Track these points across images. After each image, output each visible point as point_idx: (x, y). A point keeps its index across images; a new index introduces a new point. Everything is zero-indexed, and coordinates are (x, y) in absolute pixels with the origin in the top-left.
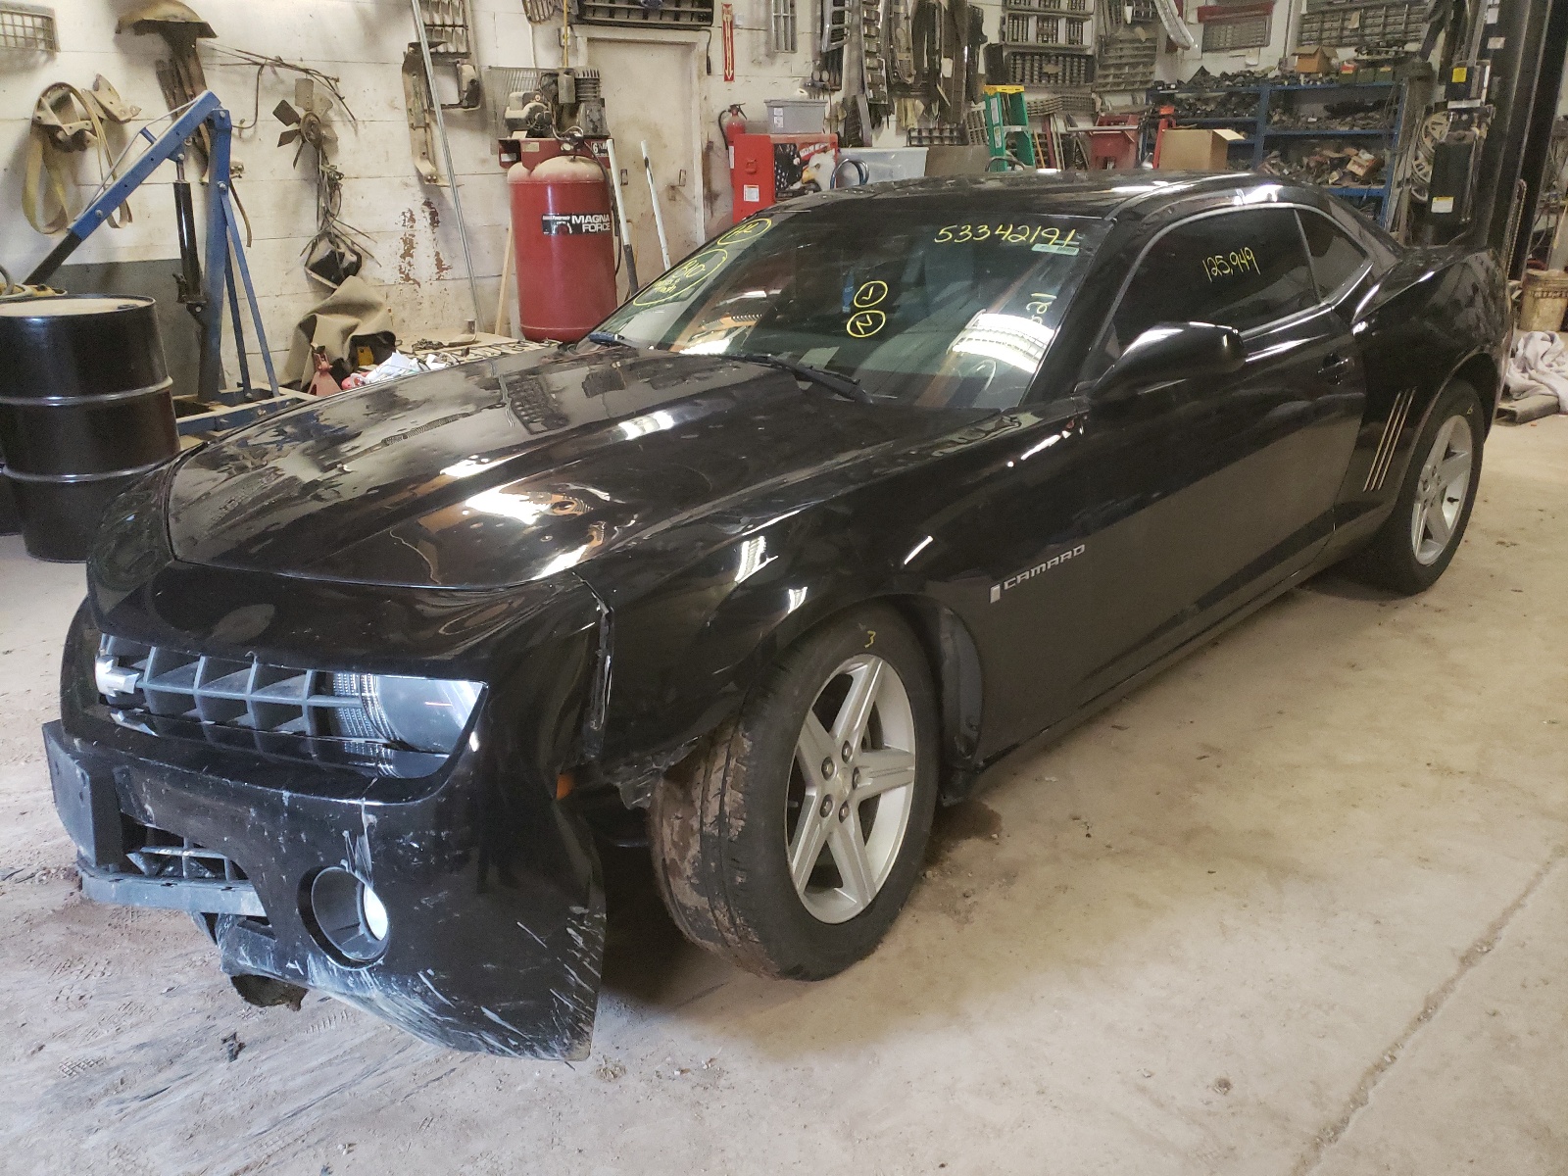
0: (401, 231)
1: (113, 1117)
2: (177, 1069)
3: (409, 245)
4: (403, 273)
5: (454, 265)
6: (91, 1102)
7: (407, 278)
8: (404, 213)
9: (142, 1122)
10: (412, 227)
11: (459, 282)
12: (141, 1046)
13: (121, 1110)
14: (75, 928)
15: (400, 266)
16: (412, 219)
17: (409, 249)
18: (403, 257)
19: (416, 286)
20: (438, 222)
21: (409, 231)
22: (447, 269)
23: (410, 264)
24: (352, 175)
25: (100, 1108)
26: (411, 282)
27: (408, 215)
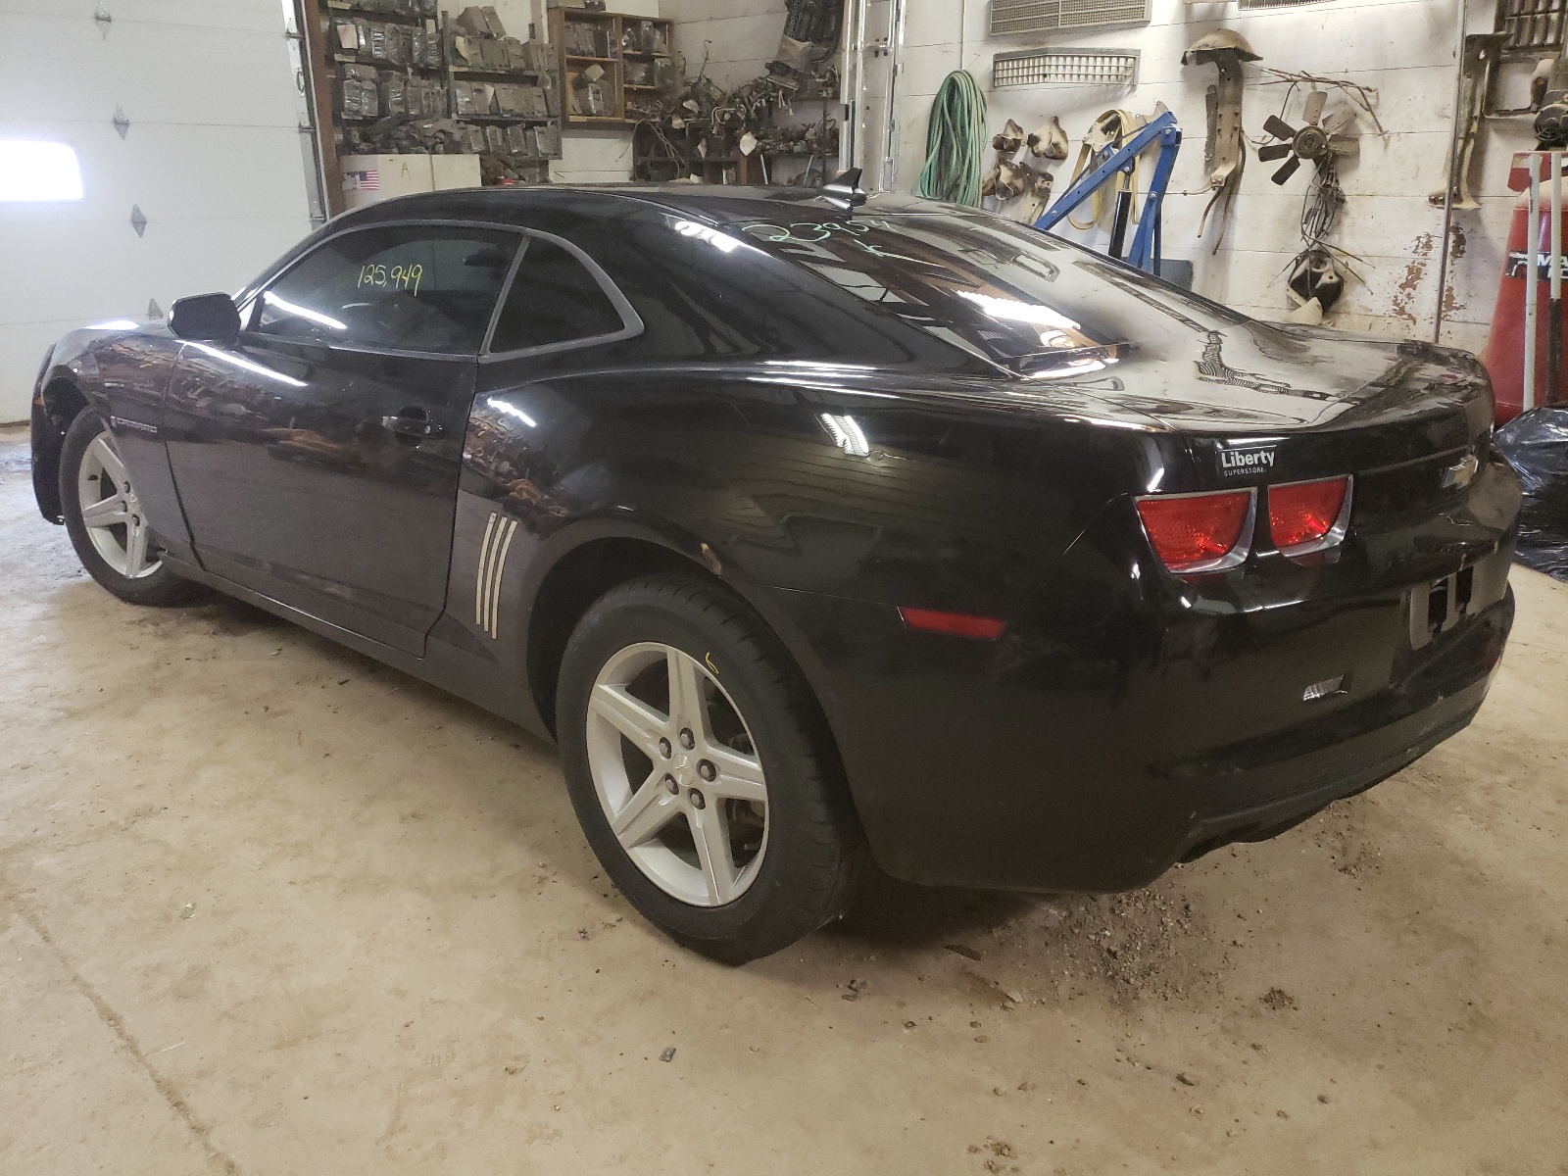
0: (1410, 257)
3: (1415, 274)
4: (1398, 305)
5: (1470, 306)
7: (1402, 311)
8: (1419, 238)
10: (1425, 254)
11: (1471, 326)
15: (1396, 297)
16: (1428, 246)
17: (1413, 280)
18: (1403, 287)
19: (1410, 322)
20: (1463, 252)
21: (1420, 258)
22: (1457, 309)
23: (1409, 296)
24: (1367, 193)
26: (1406, 317)
27: (1424, 240)
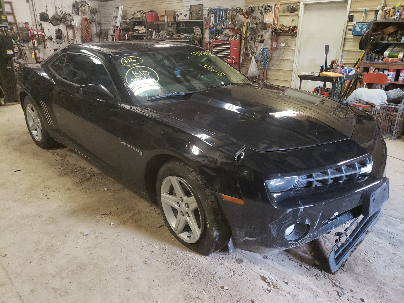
1: (399, 236)
2: (381, 231)
6: (399, 240)
9: (396, 232)
12: (380, 238)
13: (396, 235)
14: (354, 265)
25: (399, 238)
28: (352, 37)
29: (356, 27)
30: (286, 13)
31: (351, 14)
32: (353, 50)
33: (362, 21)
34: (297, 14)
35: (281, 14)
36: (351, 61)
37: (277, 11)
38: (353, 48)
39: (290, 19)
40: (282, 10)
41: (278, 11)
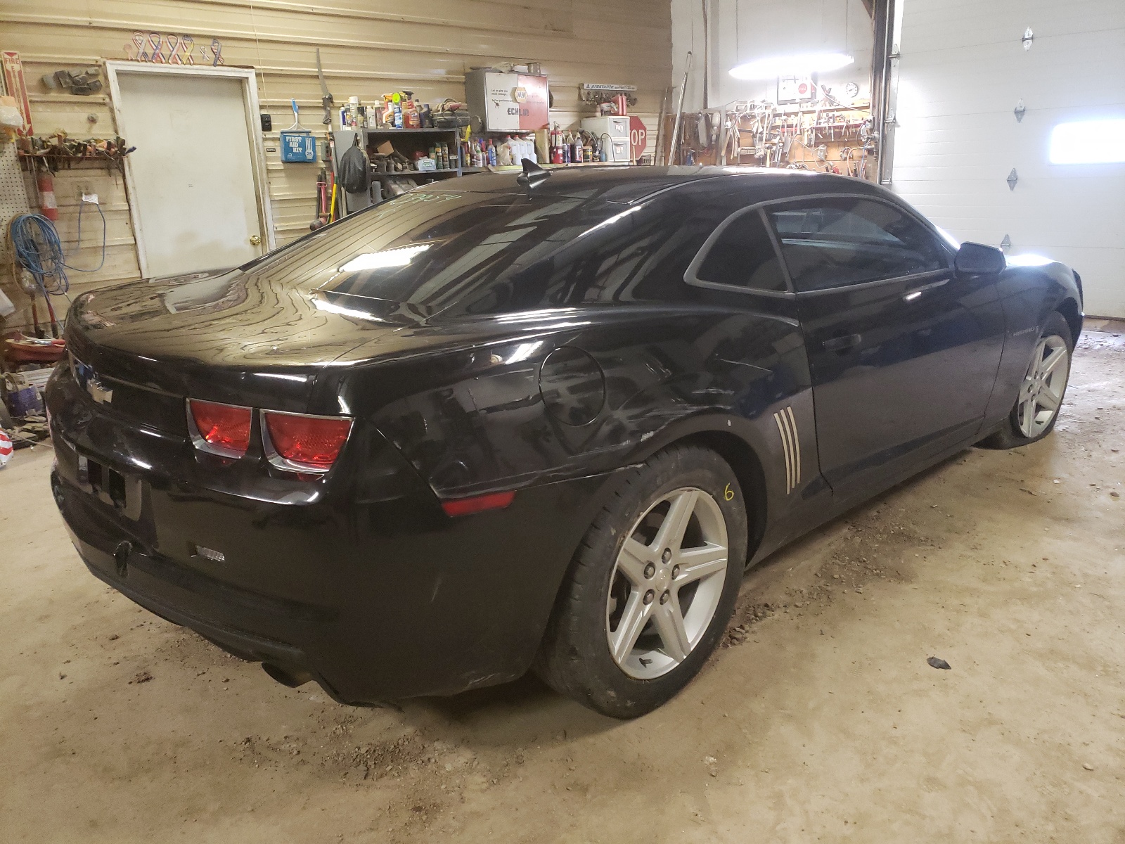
28: (282, 168)
29: (289, 142)
30: (54, 96)
31: (264, 112)
32: (290, 198)
33: (295, 130)
34: (101, 101)
35: (37, 96)
36: (293, 223)
37: (15, 86)
38: (291, 193)
39: (82, 114)
40: (34, 82)
41: (18, 84)
